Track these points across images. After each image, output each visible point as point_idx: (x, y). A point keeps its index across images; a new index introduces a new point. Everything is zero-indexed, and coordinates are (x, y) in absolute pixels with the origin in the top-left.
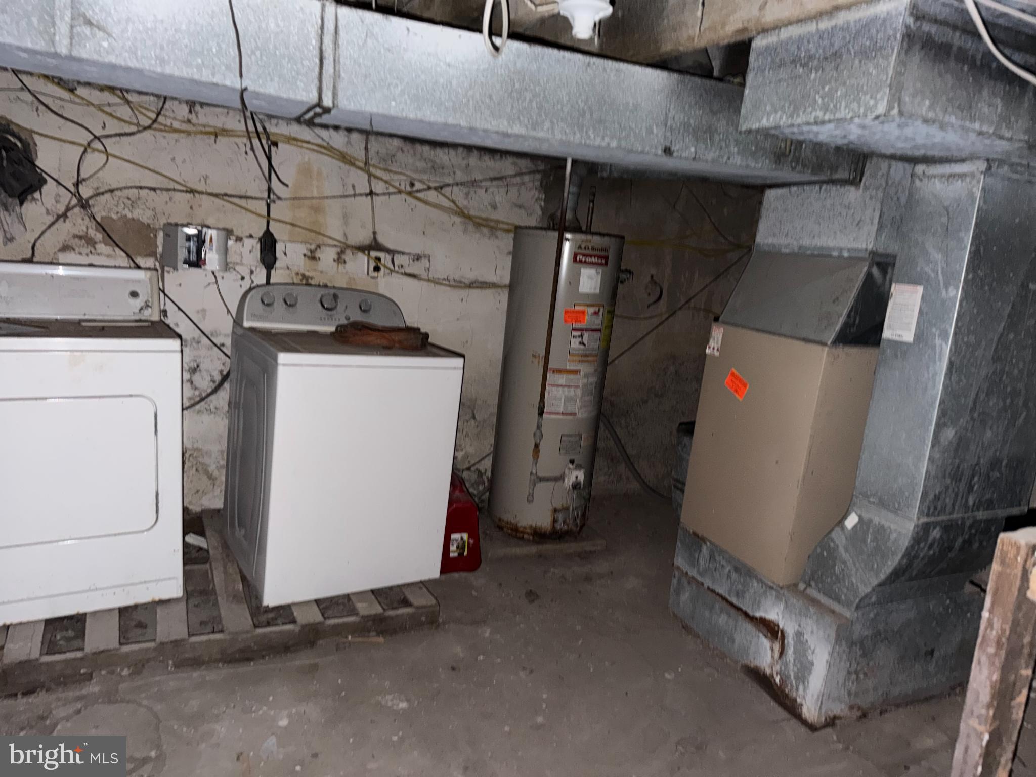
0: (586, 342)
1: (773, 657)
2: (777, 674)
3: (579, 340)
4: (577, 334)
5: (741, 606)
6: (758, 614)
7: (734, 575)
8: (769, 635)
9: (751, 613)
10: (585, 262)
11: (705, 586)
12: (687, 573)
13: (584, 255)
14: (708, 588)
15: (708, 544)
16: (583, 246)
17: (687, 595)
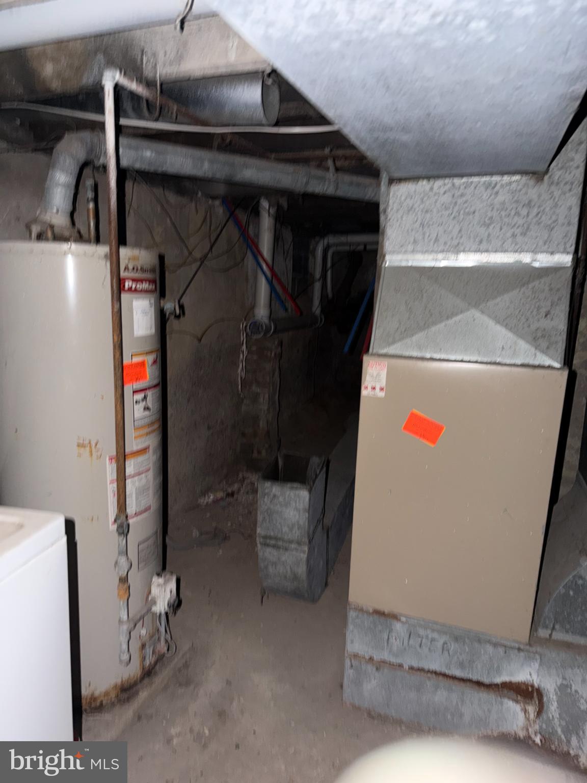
0: (150, 405)
1: (528, 719)
2: (536, 734)
3: (142, 405)
4: (139, 396)
5: (470, 676)
6: (498, 680)
7: (453, 646)
8: (519, 698)
9: (486, 680)
10: (136, 290)
11: (406, 667)
12: (371, 659)
13: (134, 280)
14: (411, 668)
15: (403, 619)
16: (131, 267)
17: (374, 682)
